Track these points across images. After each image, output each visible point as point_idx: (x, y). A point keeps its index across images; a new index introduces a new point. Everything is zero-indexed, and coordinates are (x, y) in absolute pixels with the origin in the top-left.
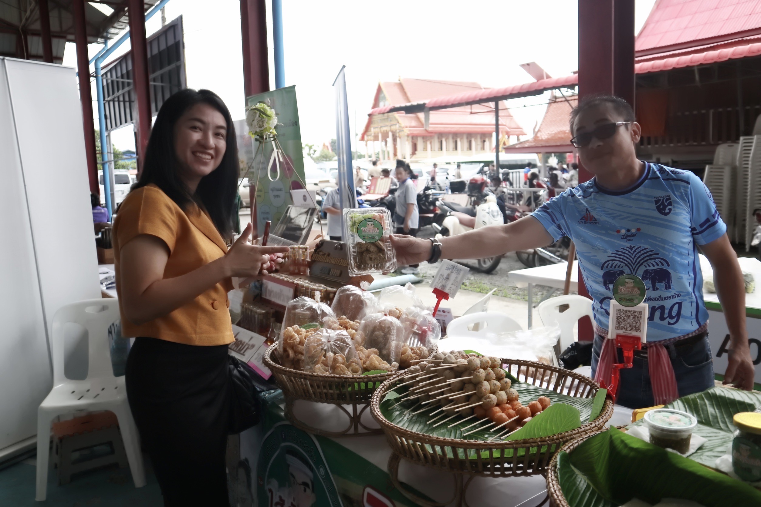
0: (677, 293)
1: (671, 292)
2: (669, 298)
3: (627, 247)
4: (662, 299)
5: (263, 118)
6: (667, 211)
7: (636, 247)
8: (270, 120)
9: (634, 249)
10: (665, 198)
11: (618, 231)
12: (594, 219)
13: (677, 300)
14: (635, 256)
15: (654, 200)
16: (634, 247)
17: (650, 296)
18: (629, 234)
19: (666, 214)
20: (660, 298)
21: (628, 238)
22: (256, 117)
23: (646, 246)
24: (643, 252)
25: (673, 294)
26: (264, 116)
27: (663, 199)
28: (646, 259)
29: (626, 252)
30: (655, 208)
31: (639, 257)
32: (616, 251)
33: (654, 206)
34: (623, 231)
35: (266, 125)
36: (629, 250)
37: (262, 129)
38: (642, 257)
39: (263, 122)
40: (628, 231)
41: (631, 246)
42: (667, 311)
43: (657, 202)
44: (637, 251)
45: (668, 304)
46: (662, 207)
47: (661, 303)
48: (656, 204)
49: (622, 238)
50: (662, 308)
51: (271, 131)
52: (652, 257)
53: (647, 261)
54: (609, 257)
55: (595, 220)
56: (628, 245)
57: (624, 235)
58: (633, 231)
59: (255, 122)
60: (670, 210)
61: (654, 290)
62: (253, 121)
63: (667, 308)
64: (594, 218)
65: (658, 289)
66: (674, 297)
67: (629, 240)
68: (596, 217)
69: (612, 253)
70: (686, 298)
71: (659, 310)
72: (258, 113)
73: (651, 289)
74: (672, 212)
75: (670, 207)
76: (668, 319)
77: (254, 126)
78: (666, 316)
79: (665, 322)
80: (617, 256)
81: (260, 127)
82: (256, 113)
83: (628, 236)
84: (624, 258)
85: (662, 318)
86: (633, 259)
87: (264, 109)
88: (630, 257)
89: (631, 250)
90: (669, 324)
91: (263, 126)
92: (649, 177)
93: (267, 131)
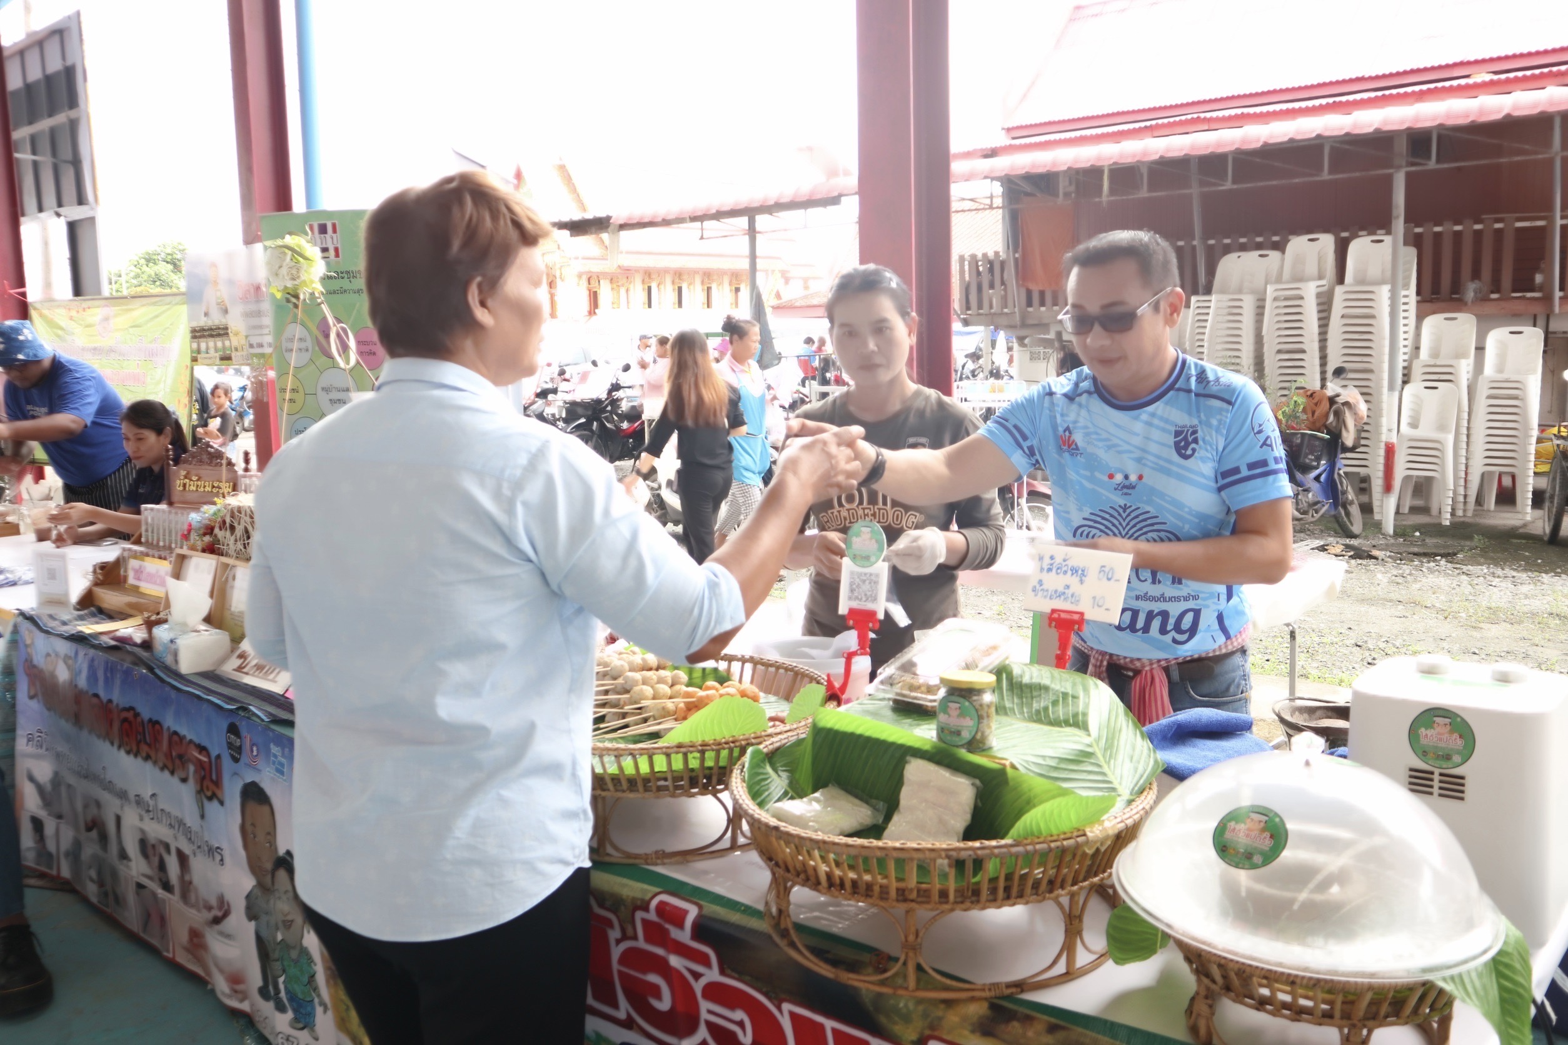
0: (1193, 594)
1: (1181, 589)
2: (1177, 599)
3: (1120, 506)
4: (1165, 600)
5: (298, 262)
6: (1189, 452)
7: (1133, 508)
8: (311, 266)
9: (1128, 511)
10: (1191, 430)
11: (1111, 476)
12: (1074, 446)
13: (1191, 604)
14: (1128, 524)
15: (1173, 429)
16: (1130, 507)
17: (1147, 593)
18: (1127, 483)
19: (1186, 457)
20: (1162, 598)
21: (1125, 491)
22: (284, 260)
23: (1148, 508)
24: (1141, 518)
25: (1185, 594)
26: (300, 259)
27: (1188, 431)
28: (1145, 530)
29: (1116, 514)
30: (1173, 444)
31: (1134, 526)
32: (1100, 510)
33: (1171, 440)
34: (1119, 478)
35: (304, 276)
36: (1121, 511)
37: (296, 283)
38: (1138, 526)
39: (298, 270)
40: (1126, 477)
41: (1125, 505)
42: (1172, 621)
43: (1177, 434)
44: (1133, 515)
45: (1175, 610)
46: (1183, 444)
47: (1163, 606)
48: (1175, 437)
49: (1115, 489)
50: (1165, 615)
51: (314, 285)
52: (1156, 527)
53: (1146, 533)
54: (1084, 519)
55: (1077, 448)
56: (1122, 502)
57: (1119, 484)
58: (1133, 478)
59: (284, 271)
60: (1194, 450)
61: (1154, 582)
62: (280, 267)
63: (1173, 616)
64: (1076, 445)
65: (1160, 582)
66: (1186, 599)
67: (1126, 494)
68: (1080, 444)
69: (1091, 514)
70: (1209, 602)
71: (1159, 618)
72: (289, 253)
73: (1150, 580)
74: (1196, 454)
75: (1193, 445)
76: (1173, 633)
77: (281, 276)
78: (1169, 628)
79: (1168, 638)
80: (1099, 519)
81: (293, 279)
82: (285, 254)
83: (1125, 487)
84: (1110, 525)
85: (1163, 631)
86: (1124, 529)
87: (299, 246)
88: (1120, 524)
89: (1124, 512)
90: (1175, 641)
91: (299, 277)
92: (1177, 386)
93: (307, 286)
